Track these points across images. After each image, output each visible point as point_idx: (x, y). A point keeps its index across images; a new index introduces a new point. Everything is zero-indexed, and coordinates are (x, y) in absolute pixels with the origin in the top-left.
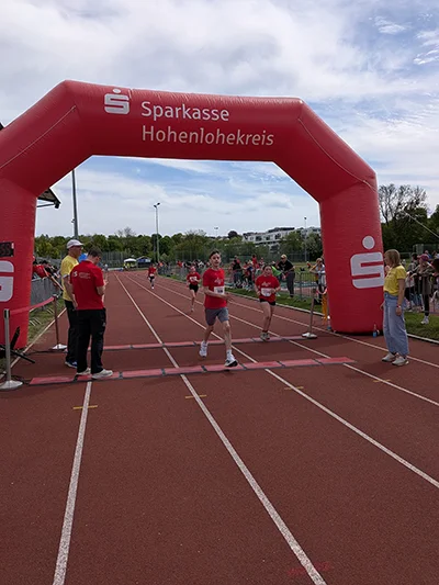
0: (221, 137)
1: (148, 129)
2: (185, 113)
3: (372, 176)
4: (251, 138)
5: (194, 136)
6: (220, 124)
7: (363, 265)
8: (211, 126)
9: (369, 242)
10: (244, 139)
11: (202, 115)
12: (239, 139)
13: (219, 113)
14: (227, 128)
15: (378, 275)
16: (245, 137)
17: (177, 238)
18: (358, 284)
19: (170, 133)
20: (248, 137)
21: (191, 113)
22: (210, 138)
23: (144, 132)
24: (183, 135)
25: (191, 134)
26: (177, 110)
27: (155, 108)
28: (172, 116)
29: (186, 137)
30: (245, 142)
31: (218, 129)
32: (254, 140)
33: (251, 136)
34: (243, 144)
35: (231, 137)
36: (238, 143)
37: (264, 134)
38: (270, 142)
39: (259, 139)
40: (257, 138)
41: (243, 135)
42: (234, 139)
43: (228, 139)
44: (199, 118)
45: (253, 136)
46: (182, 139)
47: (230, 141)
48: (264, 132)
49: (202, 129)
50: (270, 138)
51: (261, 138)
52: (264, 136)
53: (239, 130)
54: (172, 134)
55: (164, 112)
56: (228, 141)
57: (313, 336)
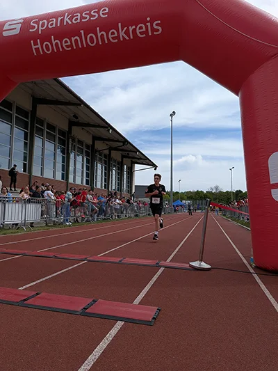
0: (102, 35)
1: (36, 44)
2: (66, 19)
4: (134, 30)
5: (76, 40)
6: (99, 21)
8: (90, 28)
11: (82, 17)
12: (122, 34)
13: (98, 12)
14: (107, 25)
16: (128, 29)
19: (54, 43)
20: (131, 29)
21: (71, 19)
23: (34, 47)
24: (66, 44)
25: (73, 39)
26: (59, 19)
27: (41, 22)
28: (54, 26)
29: (69, 43)
30: (129, 36)
31: (98, 28)
32: (138, 31)
33: (134, 27)
34: (127, 38)
35: (113, 33)
36: (122, 39)
37: (148, 22)
38: (158, 30)
39: (144, 29)
40: (141, 28)
41: (125, 28)
42: (116, 35)
43: (110, 36)
44: (79, 21)
45: (136, 27)
46: (67, 46)
47: (113, 38)
48: (148, 19)
49: (82, 31)
50: (156, 25)
51: (147, 27)
52: (149, 24)
53: (120, 24)
54: (57, 44)
55: (48, 24)
56: (111, 39)
57: (204, 265)
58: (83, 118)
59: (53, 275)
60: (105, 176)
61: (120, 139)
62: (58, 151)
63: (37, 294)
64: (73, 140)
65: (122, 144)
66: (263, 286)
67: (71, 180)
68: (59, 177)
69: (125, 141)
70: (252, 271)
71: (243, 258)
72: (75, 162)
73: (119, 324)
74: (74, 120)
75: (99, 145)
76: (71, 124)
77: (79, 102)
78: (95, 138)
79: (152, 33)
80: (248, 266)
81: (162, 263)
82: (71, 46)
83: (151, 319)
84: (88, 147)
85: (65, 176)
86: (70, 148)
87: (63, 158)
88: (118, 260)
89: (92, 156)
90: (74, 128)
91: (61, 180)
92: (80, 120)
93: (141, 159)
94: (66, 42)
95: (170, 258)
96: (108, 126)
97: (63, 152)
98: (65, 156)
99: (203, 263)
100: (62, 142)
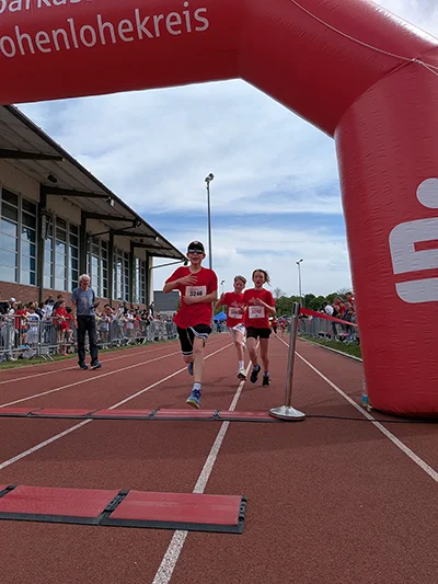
0: (107, 30)
4: (162, 23)
5: (60, 35)
7: (419, 246)
10: (150, 26)
12: (141, 27)
16: (151, 20)
18: (409, 293)
19: (20, 39)
20: (156, 20)
22: (87, 31)
24: (41, 41)
25: (55, 34)
28: (19, 8)
29: (48, 41)
30: (153, 33)
31: (99, 16)
32: (169, 24)
33: (161, 16)
34: (150, 35)
35: (125, 26)
36: (141, 37)
37: (186, 9)
38: (202, 24)
39: (179, 22)
40: (174, 19)
41: (147, 19)
42: (131, 29)
43: (121, 31)
44: (64, 2)
45: (165, 17)
46: (43, 46)
47: (125, 34)
48: (186, 4)
49: (71, 20)
50: (201, 14)
51: (183, 17)
52: (187, 13)
53: (137, 11)
54: (25, 40)
55: (8, 4)
56: (122, 36)
57: (294, 413)
58: (65, 181)
59: (33, 449)
60: (105, 276)
61: (128, 215)
62: (24, 236)
63: (9, 489)
64: (48, 218)
65: (131, 224)
66: (396, 441)
67: (46, 284)
68: (25, 279)
69: (137, 220)
70: (370, 417)
71: (347, 398)
72: (53, 253)
73: (179, 537)
74: (50, 184)
75: (93, 226)
76: (45, 190)
77: (58, 154)
78: (85, 215)
79: (193, 28)
80: (361, 410)
81: (222, 413)
82: (51, 45)
83: (236, 521)
84: (73, 228)
85: (37, 277)
86: (44, 231)
87: (32, 247)
88: (145, 413)
89: (81, 244)
90: (50, 198)
91: (28, 284)
92: (59, 184)
93: (163, 248)
94: (42, 38)
95: (234, 404)
96: (108, 195)
97: (31, 237)
98: (36, 244)
99: (292, 409)
100: (30, 221)
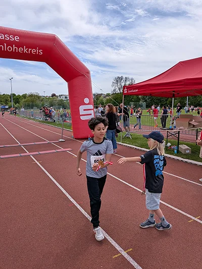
0: (15, 49)
3: (88, 72)
5: (1, 47)
6: (14, 42)
8: (10, 43)
9: (86, 100)
11: (5, 37)
12: (25, 50)
13: (14, 37)
14: (19, 45)
15: (91, 114)
16: (28, 50)
17: (24, 96)
20: (30, 50)
22: (10, 49)
30: (28, 52)
31: (14, 45)
32: (33, 51)
35: (21, 49)
36: (24, 52)
37: (37, 49)
38: (41, 53)
39: (35, 51)
43: (19, 50)
44: (3, 38)
47: (21, 51)
49: (5, 44)
50: (41, 51)
53: (25, 46)
57: (63, 140)
70: (75, 140)
79: (38, 54)
